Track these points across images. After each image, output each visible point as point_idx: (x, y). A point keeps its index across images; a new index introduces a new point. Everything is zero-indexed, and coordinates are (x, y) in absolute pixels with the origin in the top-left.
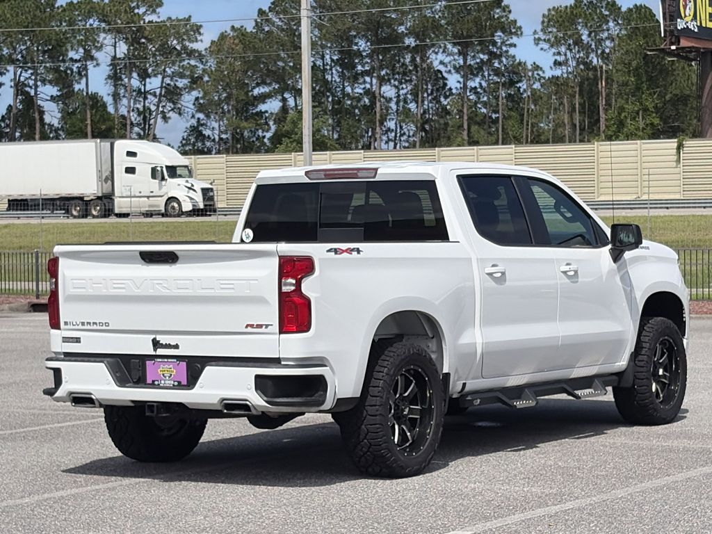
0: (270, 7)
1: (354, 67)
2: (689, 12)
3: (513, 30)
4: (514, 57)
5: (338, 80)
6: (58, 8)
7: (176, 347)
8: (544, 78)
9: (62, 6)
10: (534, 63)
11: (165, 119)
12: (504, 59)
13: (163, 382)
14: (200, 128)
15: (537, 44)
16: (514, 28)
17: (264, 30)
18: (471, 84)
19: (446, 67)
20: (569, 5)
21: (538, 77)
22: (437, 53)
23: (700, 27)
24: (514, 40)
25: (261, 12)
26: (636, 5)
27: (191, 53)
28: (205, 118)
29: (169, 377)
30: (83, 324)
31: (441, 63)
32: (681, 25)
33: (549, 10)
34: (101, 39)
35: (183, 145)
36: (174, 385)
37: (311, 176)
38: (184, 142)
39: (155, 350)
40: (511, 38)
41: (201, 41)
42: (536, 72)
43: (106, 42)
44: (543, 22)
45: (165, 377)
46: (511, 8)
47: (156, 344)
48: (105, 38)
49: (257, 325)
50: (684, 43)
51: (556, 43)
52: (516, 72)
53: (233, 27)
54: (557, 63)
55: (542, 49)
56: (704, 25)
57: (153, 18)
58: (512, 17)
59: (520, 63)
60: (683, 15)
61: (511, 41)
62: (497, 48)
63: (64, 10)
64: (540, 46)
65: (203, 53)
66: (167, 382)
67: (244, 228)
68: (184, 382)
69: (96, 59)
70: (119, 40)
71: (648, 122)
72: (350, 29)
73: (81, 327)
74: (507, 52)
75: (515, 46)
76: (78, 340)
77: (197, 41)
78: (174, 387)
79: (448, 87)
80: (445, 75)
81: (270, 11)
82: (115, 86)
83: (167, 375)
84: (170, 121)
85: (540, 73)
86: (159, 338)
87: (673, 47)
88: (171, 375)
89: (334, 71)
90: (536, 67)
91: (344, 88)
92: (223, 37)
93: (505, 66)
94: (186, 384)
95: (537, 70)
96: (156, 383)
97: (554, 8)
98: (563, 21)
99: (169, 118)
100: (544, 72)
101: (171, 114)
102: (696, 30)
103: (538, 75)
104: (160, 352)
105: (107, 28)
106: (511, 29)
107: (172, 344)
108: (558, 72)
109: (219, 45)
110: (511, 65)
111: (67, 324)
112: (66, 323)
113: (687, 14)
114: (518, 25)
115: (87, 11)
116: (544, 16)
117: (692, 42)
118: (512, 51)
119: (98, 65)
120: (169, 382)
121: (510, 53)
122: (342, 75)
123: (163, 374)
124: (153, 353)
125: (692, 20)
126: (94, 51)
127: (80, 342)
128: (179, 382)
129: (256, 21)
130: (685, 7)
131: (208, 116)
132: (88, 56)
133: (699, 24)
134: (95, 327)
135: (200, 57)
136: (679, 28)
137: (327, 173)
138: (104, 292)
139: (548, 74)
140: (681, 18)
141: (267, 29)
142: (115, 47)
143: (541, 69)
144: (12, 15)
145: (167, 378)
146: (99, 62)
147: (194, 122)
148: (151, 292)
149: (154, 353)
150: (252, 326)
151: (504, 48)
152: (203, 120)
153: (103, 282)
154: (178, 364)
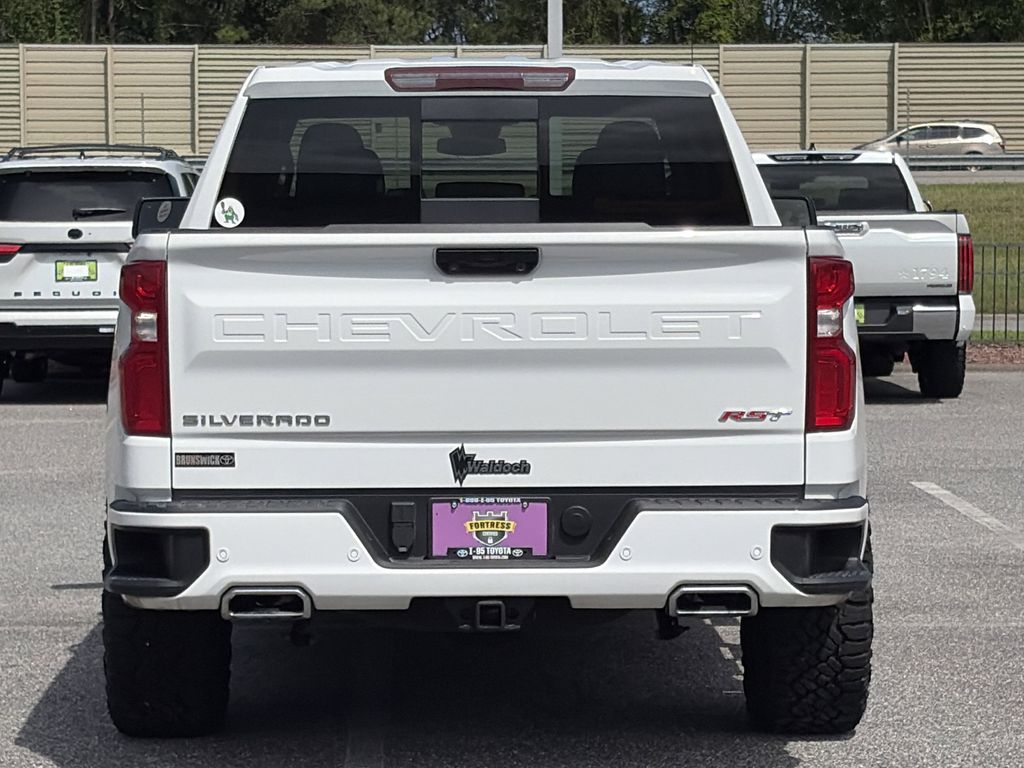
7: (523, 468)
13: (481, 550)
29: (495, 539)
30: (246, 420)
36: (511, 557)
37: (399, 82)
39: (459, 477)
45: (485, 539)
47: (462, 463)
49: (753, 413)
66: (492, 550)
67: (220, 197)
68: (541, 549)
73: (237, 427)
76: (226, 460)
78: (512, 561)
83: (490, 533)
86: (470, 448)
88: (502, 534)
94: (545, 553)
96: (462, 553)
104: (472, 481)
107: (510, 461)
111: (196, 423)
112: (190, 420)
120: (500, 550)
123: (478, 534)
124: (451, 482)
127: (232, 464)
128: (527, 552)
134: (284, 427)
137: (444, 75)
138: (324, 343)
145: (490, 541)
148: (467, 342)
149: (457, 485)
150: (737, 416)
153: (318, 319)
154: (524, 509)
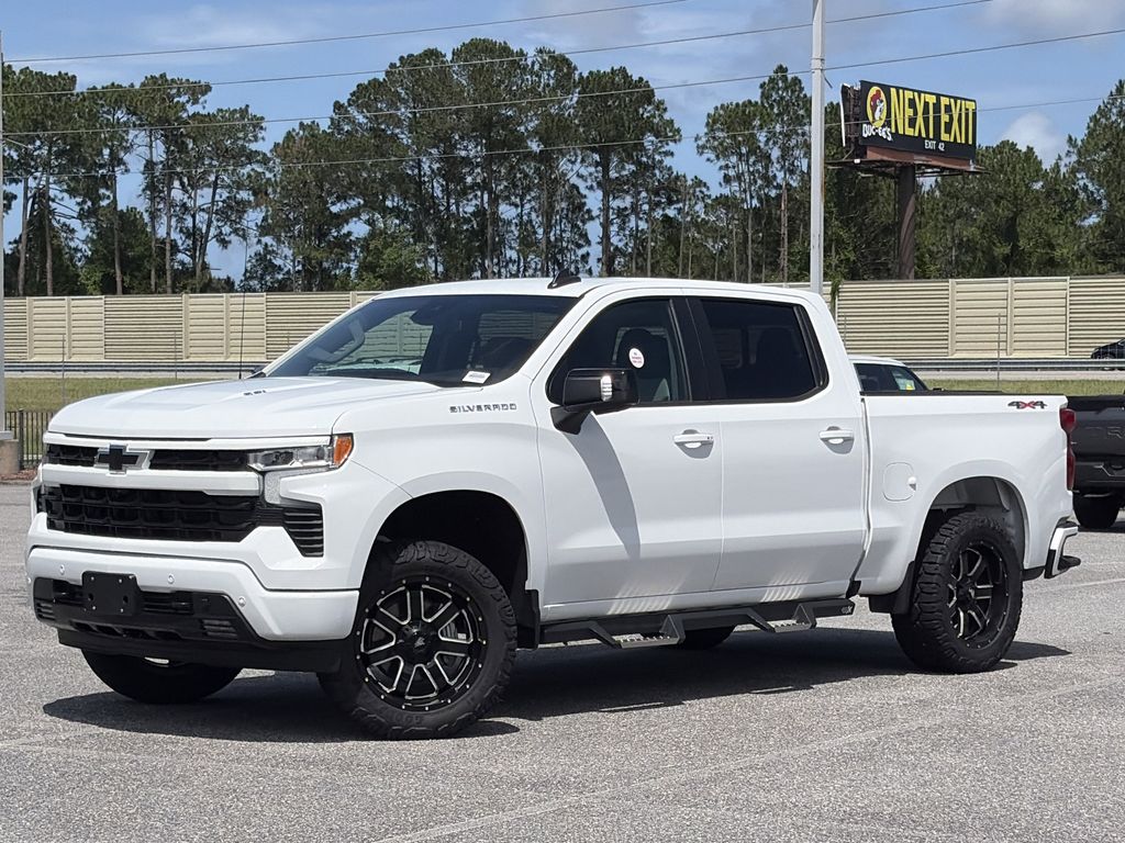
0: (349, 100)
1: (463, 179)
2: (880, 115)
3: (670, 134)
4: (670, 168)
5: (440, 196)
6: (78, 95)
8: (709, 197)
9: (82, 93)
10: (696, 177)
11: (224, 243)
12: (657, 172)
14: (268, 257)
15: (702, 153)
16: (670, 131)
17: (343, 129)
18: (615, 204)
19: (586, 181)
20: (741, 103)
21: (701, 195)
22: (573, 163)
23: (895, 135)
24: (671, 146)
25: (338, 106)
26: (832, 103)
27: (251, 157)
28: (274, 244)
31: (580, 176)
32: (867, 131)
33: (716, 108)
34: (131, 137)
35: (246, 279)
38: (248, 274)
40: (667, 144)
41: (263, 139)
42: (698, 189)
43: (137, 141)
44: (708, 124)
46: (667, 105)
48: (136, 136)
50: (872, 155)
51: (722, 152)
52: (673, 189)
53: (301, 124)
54: (727, 179)
55: (708, 160)
56: (901, 132)
57: (197, 108)
58: (667, 116)
59: (677, 177)
60: (871, 119)
61: (666, 148)
62: (648, 158)
63: (84, 99)
64: (705, 156)
65: (269, 155)
69: (124, 164)
70: (156, 139)
71: (843, 257)
72: (453, 129)
74: (661, 162)
75: (672, 154)
77: (256, 140)
79: (586, 208)
80: (583, 191)
81: (350, 105)
82: (152, 199)
84: (230, 246)
85: (704, 189)
87: (857, 161)
89: (435, 184)
90: (699, 183)
91: (449, 206)
92: (289, 136)
93: (659, 181)
95: (700, 186)
97: (722, 106)
98: (732, 122)
99: (230, 242)
100: (708, 188)
101: (233, 238)
102: (890, 139)
103: (701, 191)
105: (138, 123)
106: (667, 132)
108: (726, 191)
109: (285, 148)
110: (666, 180)
113: (877, 118)
114: (676, 126)
115: (113, 100)
116: (709, 115)
117: (883, 154)
118: (668, 161)
119: (127, 171)
121: (664, 164)
122: (446, 190)
125: (883, 126)
126: (122, 154)
129: (332, 119)
130: (874, 108)
131: (279, 241)
132: (116, 161)
133: (893, 131)
135: (265, 161)
136: (865, 135)
139: (716, 191)
140: (869, 123)
141: (346, 128)
142: (151, 147)
143: (705, 185)
144: (16, 104)
146: (129, 167)
147: (260, 248)
151: (657, 157)
152: (272, 245)
